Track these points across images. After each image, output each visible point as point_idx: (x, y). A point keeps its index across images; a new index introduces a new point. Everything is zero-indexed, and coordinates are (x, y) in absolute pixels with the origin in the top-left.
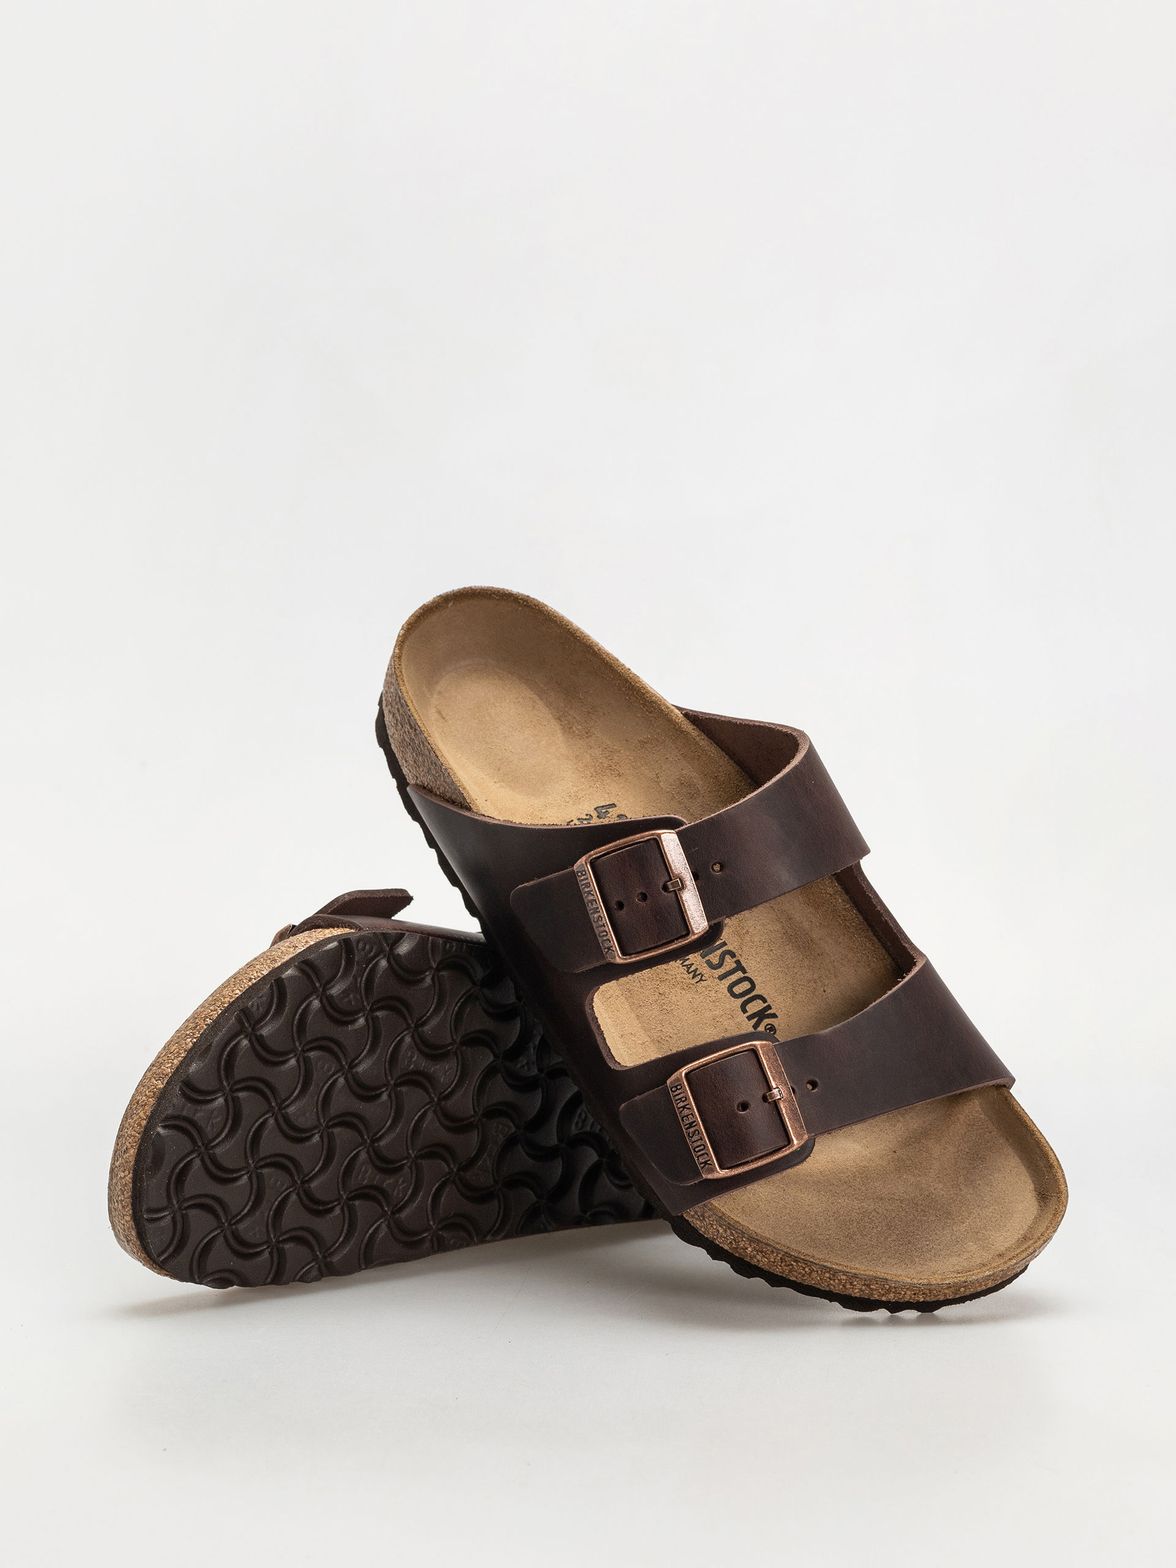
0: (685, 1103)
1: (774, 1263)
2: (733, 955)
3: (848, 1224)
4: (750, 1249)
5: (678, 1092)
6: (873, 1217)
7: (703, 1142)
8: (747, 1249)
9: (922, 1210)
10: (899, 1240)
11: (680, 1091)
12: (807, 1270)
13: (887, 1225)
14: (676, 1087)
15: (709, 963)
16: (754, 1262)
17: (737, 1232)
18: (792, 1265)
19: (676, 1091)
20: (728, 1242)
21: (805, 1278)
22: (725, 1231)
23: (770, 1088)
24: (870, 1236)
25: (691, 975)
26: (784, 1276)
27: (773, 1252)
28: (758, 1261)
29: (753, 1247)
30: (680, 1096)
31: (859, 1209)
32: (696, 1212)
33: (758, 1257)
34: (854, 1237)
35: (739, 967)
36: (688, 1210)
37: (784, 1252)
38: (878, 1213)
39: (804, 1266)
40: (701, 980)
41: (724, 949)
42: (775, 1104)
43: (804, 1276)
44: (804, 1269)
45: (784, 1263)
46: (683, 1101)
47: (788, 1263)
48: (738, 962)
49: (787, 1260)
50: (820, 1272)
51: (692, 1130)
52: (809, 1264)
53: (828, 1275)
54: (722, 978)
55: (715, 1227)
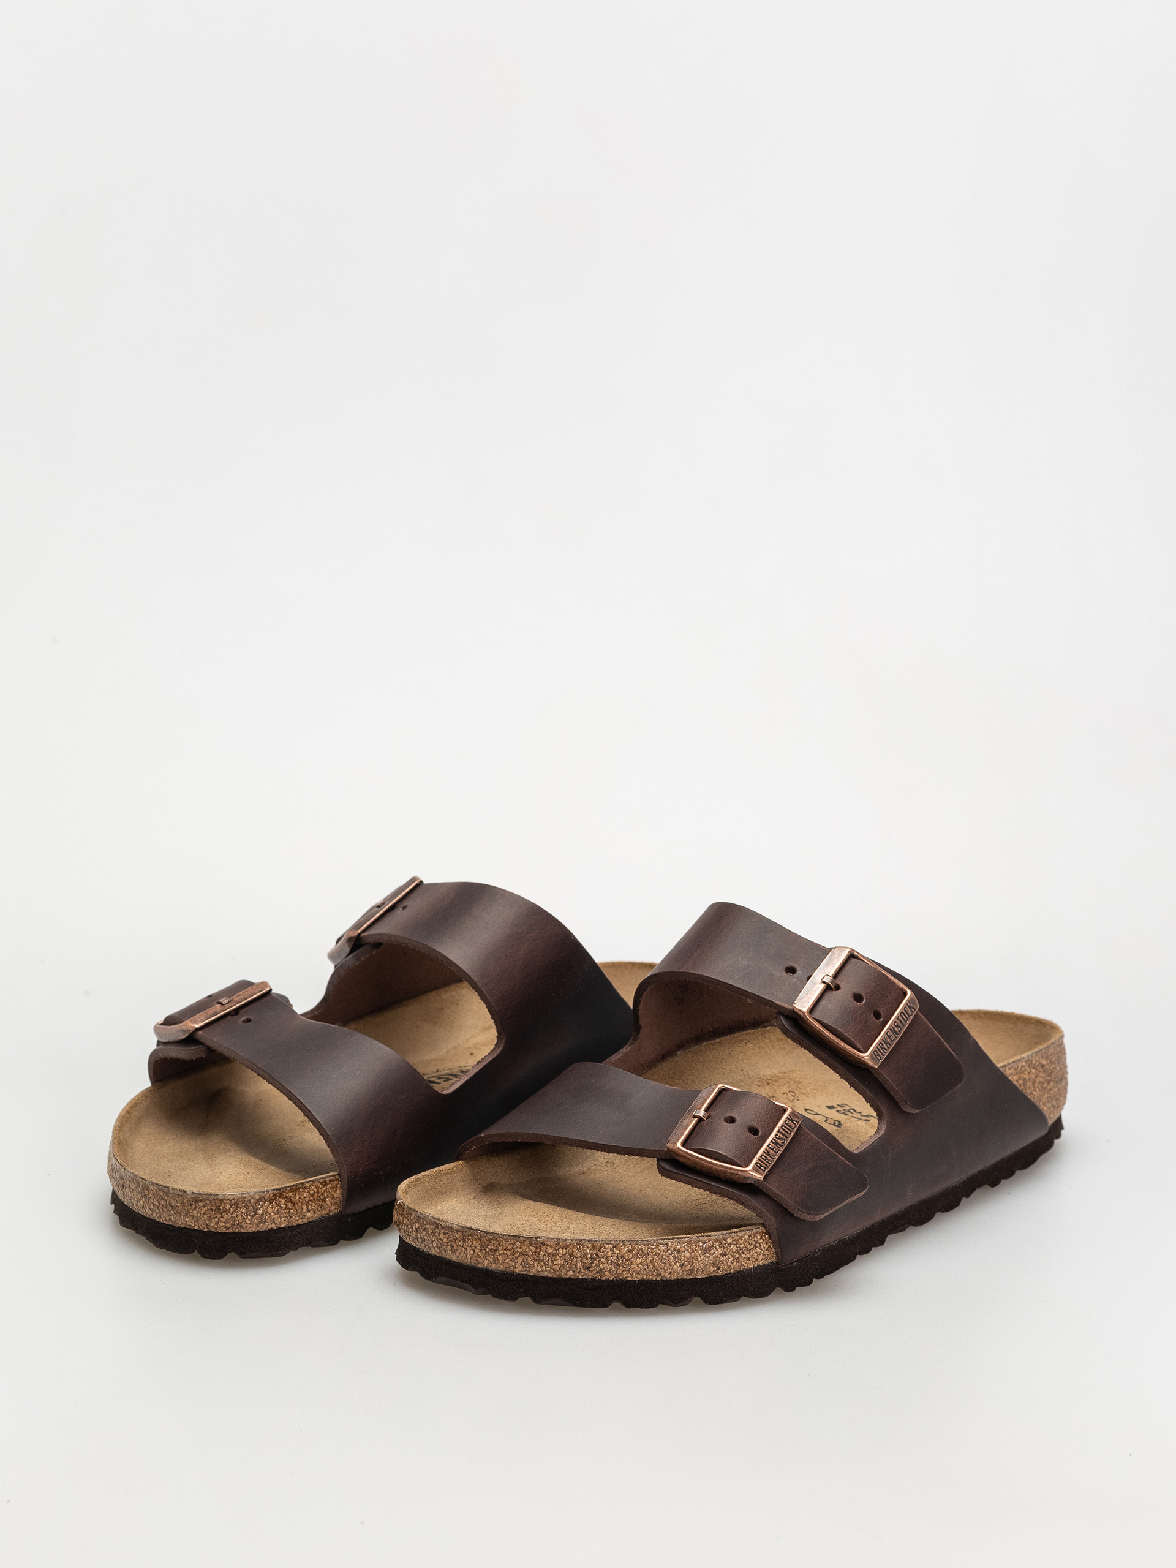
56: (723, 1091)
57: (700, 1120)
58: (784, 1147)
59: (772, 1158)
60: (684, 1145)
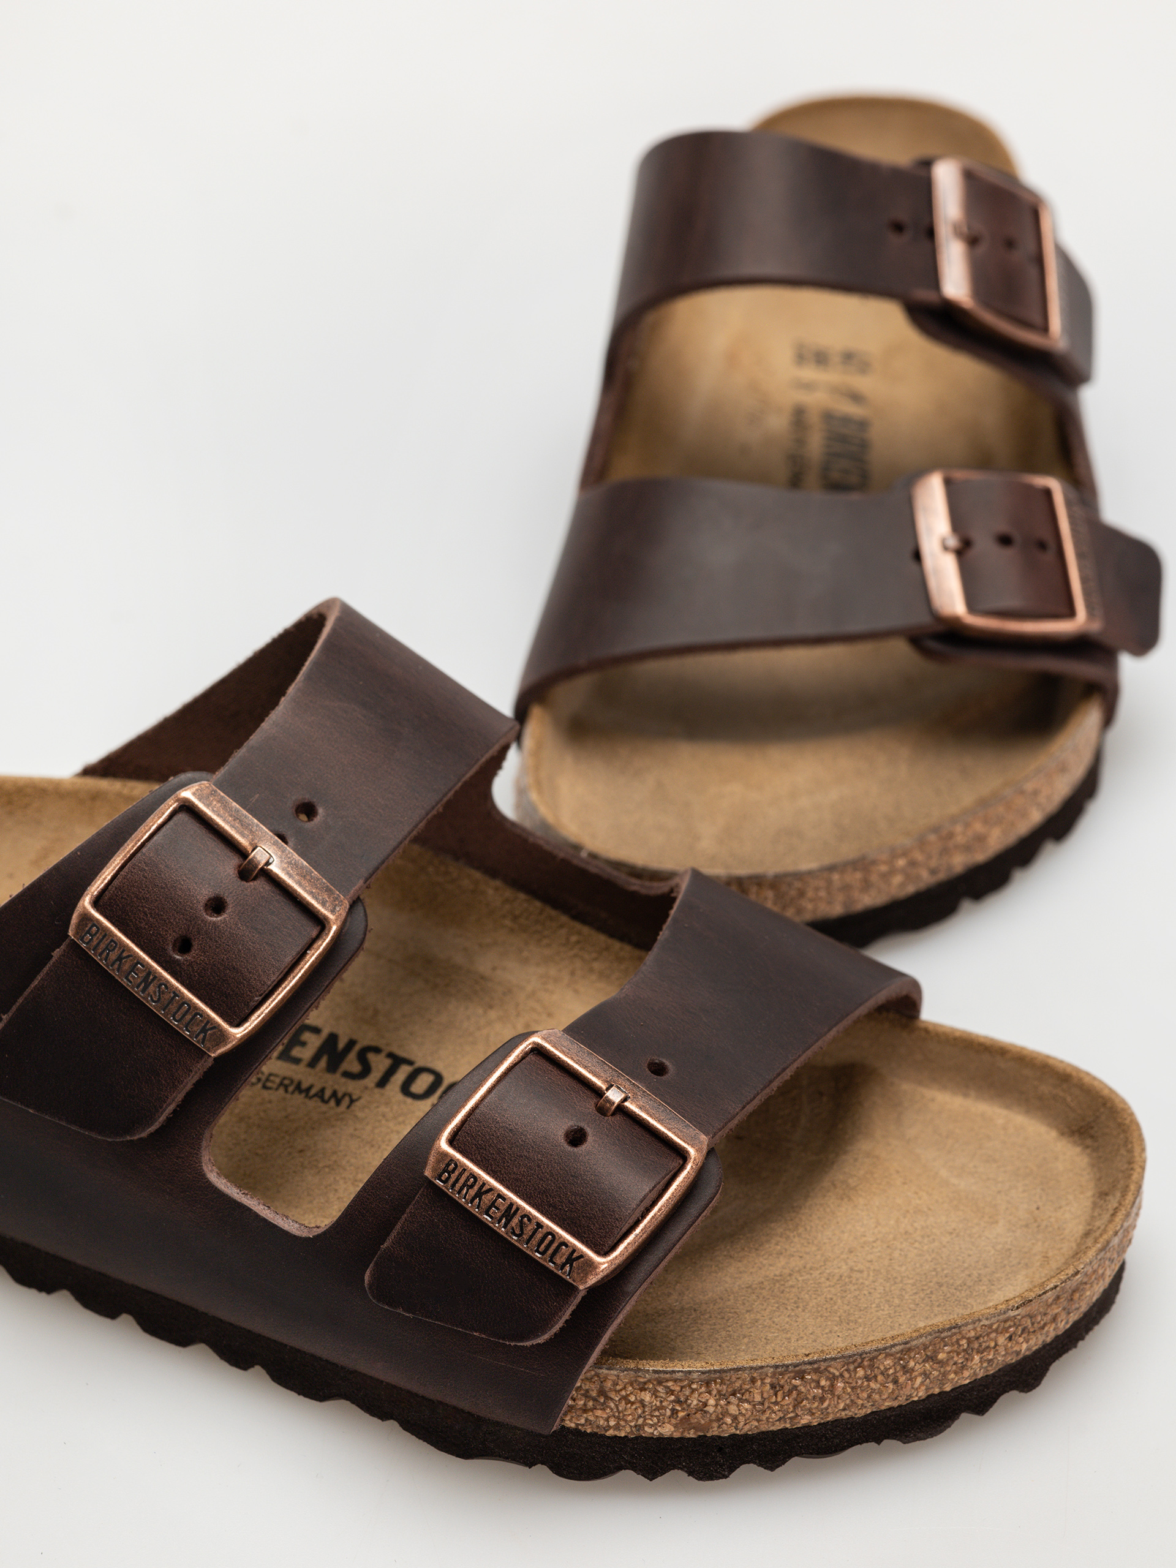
0: (476, 1188)
1: (762, 1404)
2: (377, 1050)
3: (829, 1306)
4: (712, 1402)
5: (454, 1176)
6: (857, 1280)
7: (544, 1231)
8: (705, 1404)
9: (923, 1237)
10: (923, 1290)
11: (457, 1173)
12: (823, 1383)
13: (887, 1280)
14: (445, 1171)
15: (347, 1075)
16: (728, 1429)
17: (675, 1381)
18: (795, 1387)
19: (450, 1175)
20: (668, 1413)
21: (826, 1404)
22: (655, 1394)
23: (598, 1093)
24: (874, 1306)
25: (332, 1103)
26: (788, 1426)
27: (753, 1381)
28: (735, 1418)
29: (714, 1392)
30: (462, 1181)
31: (828, 1279)
32: (586, 1395)
33: (733, 1409)
34: (852, 1318)
35: (397, 1061)
36: (570, 1402)
37: (771, 1367)
38: (861, 1272)
39: (815, 1377)
40: (352, 1101)
41: (357, 1048)
42: (621, 1109)
43: (822, 1400)
44: (818, 1386)
45: (780, 1394)
46: (472, 1187)
47: (787, 1388)
48: (390, 1055)
49: (782, 1382)
50: (846, 1375)
51: (515, 1221)
52: (823, 1366)
53: (861, 1372)
54: (382, 1083)
55: (632, 1398)
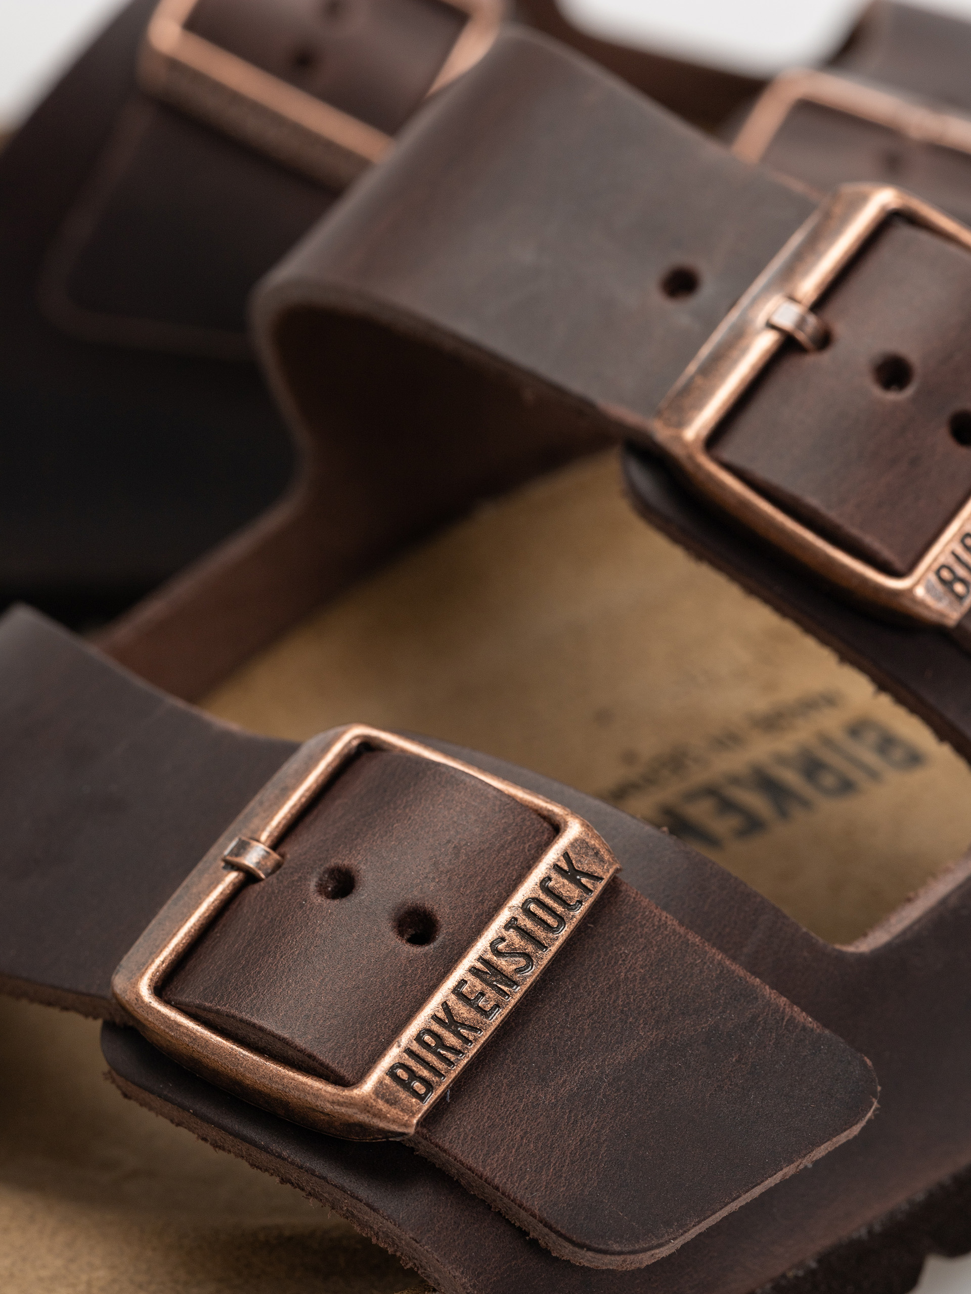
56: (367, 747)
57: (249, 878)
58: (518, 993)
59: (466, 1040)
60: (160, 989)
